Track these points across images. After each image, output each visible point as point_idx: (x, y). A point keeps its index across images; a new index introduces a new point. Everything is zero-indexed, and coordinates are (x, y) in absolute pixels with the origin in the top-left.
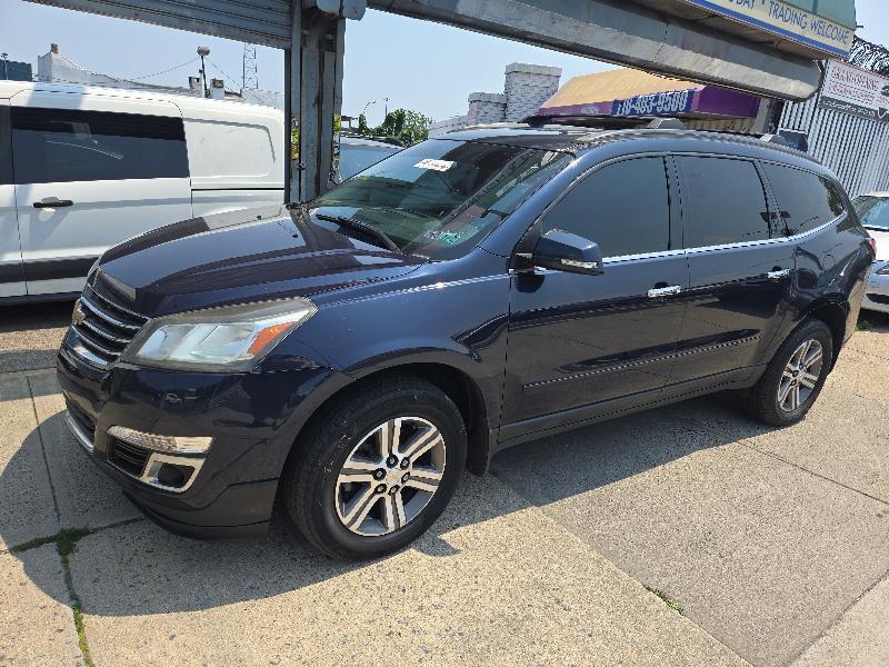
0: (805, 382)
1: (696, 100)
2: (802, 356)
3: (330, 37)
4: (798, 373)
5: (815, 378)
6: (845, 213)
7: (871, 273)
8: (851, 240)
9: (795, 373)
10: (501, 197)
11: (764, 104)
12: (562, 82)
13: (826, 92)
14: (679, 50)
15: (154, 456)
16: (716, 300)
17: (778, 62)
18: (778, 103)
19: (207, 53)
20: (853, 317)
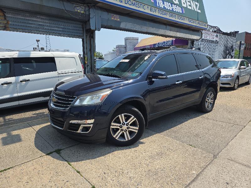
0: (211, 102)
1: (174, 42)
2: (209, 96)
3: (92, 35)
4: (209, 100)
5: (213, 101)
6: (213, 64)
7: (221, 78)
8: (215, 70)
9: (208, 100)
10: (137, 68)
11: (190, 42)
12: (139, 41)
13: (203, 38)
14: (170, 31)
15: (81, 126)
16: (186, 86)
17: (191, 32)
18: (193, 41)
19: (39, 41)
20: (218, 88)
